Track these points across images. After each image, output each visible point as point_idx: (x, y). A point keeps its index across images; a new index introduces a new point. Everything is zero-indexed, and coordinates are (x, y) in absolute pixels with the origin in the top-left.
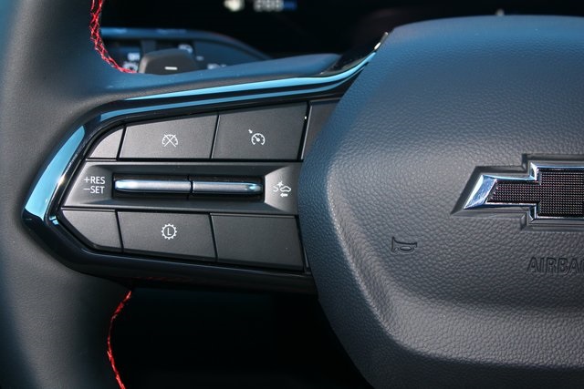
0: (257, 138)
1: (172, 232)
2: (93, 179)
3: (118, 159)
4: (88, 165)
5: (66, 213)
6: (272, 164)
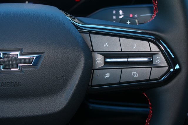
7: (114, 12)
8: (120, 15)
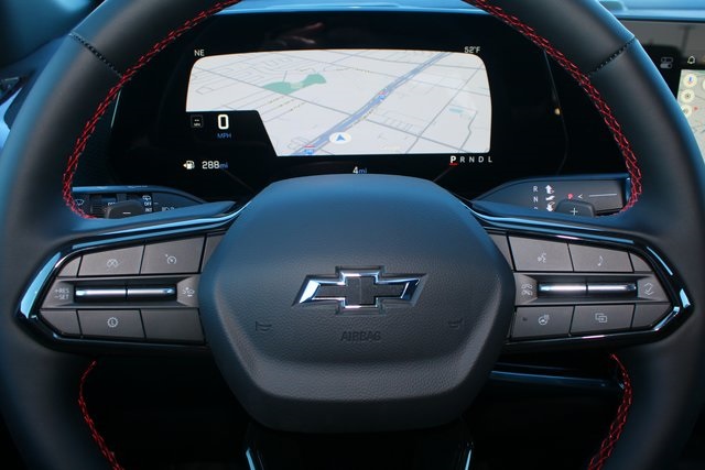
0: (171, 259)
1: (115, 322)
2: (61, 290)
3: (78, 277)
4: (57, 281)
5: (43, 313)
6: (182, 276)
7: (535, 189)
8: (548, 196)
